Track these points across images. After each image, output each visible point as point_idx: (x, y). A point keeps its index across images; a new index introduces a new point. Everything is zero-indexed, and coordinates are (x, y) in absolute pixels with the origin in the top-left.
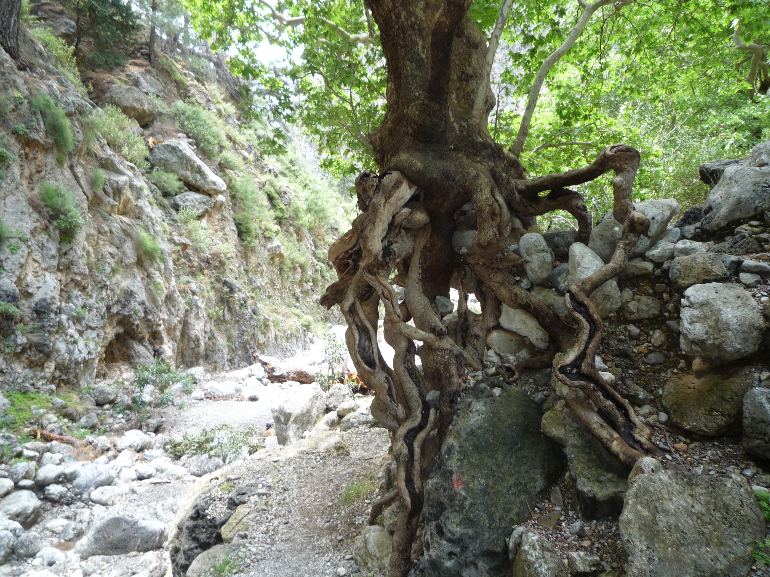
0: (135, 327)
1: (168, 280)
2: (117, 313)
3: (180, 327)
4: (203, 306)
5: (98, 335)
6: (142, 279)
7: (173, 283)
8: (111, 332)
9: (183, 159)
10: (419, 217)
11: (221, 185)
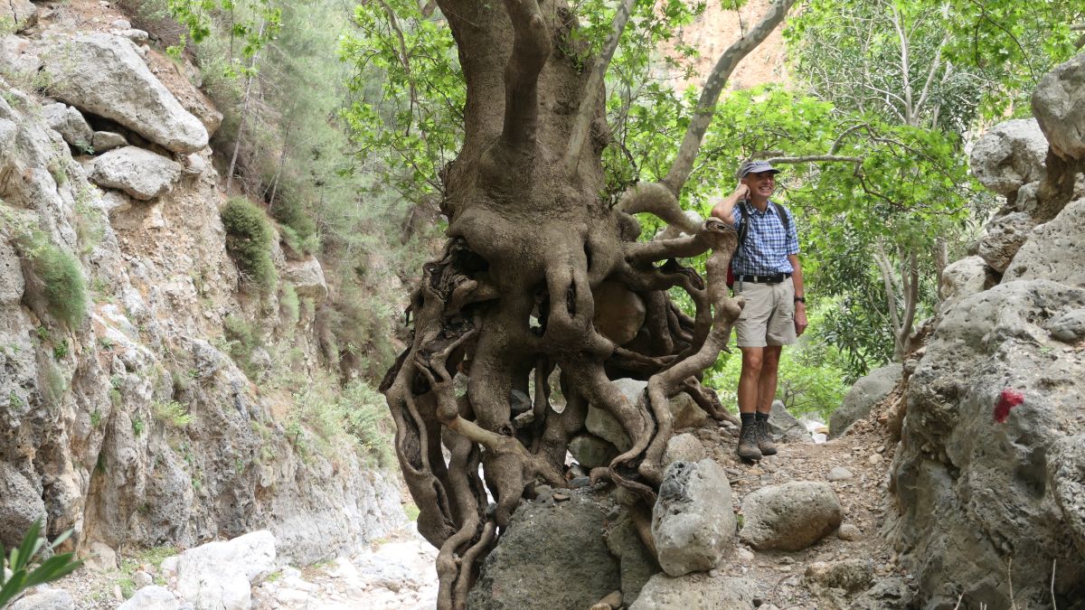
0: (10, 433)
9: (120, 76)
10: (487, 291)
11: (198, 133)
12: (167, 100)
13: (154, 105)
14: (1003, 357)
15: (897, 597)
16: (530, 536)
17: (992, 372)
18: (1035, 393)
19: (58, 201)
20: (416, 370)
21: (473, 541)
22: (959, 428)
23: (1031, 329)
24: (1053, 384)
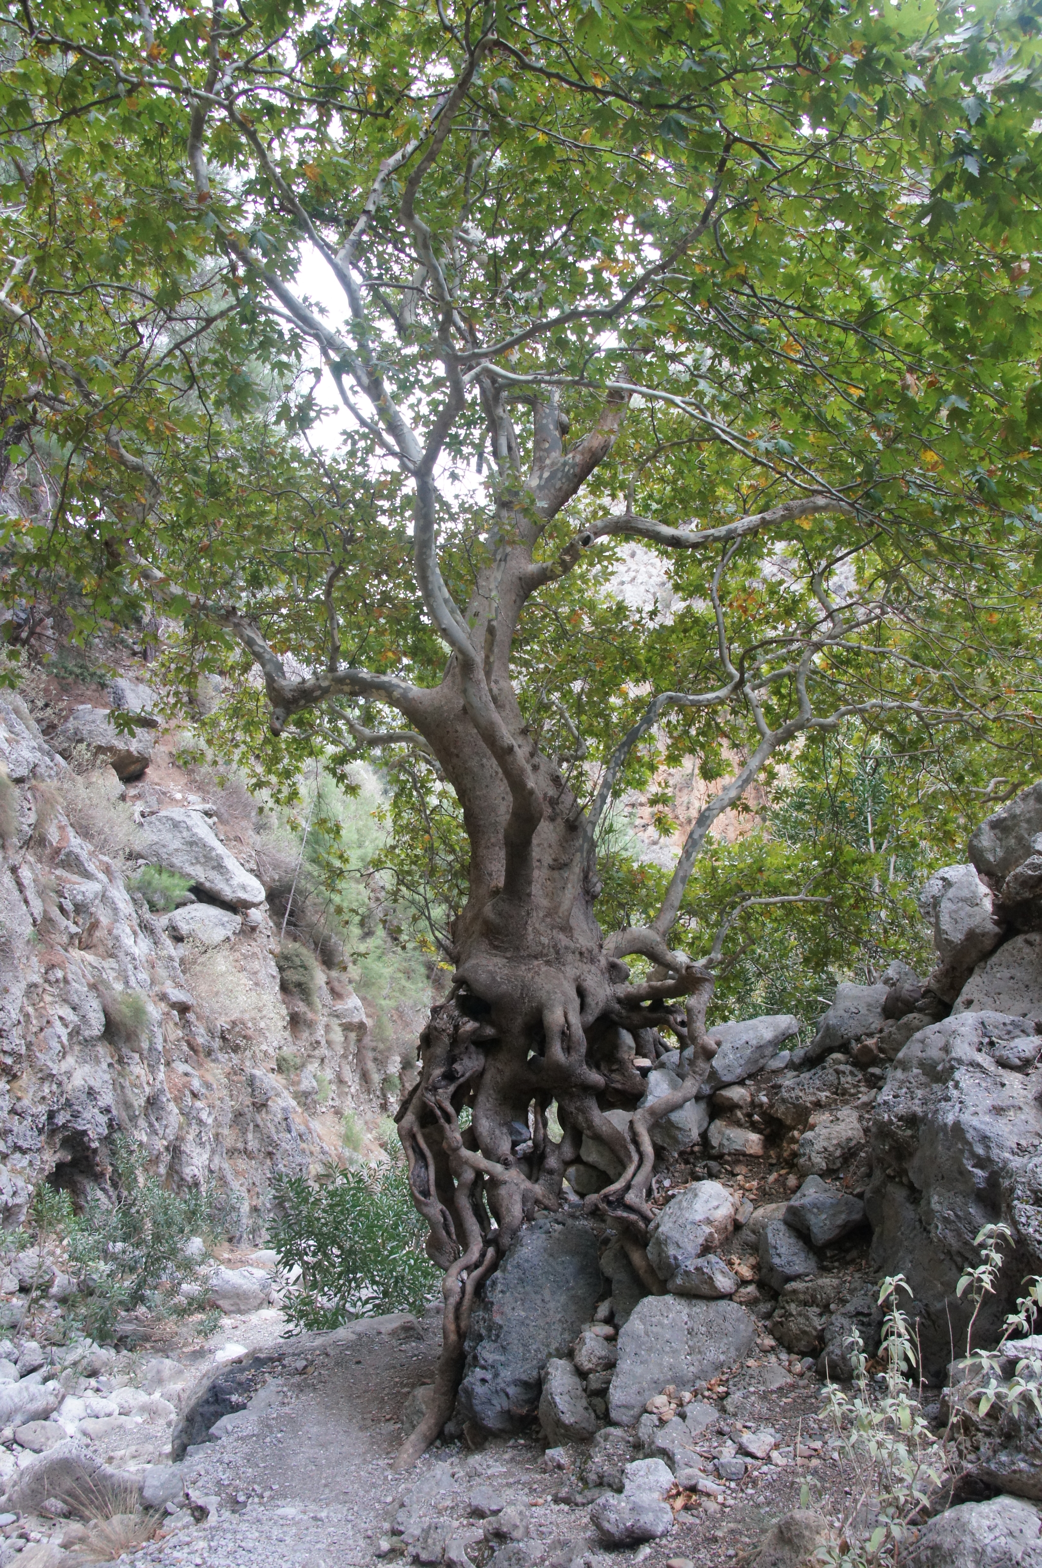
0: (89, 1153)
1: (152, 1069)
2: (64, 1126)
3: (166, 1158)
4: (210, 1121)
5: (31, 1163)
6: (110, 1065)
7: (161, 1076)
8: (50, 1159)
9: (191, 844)
10: (489, 1031)
11: (256, 891)
12: (231, 863)
13: (219, 867)
14: (956, 1086)
15: (869, 1315)
16: (527, 1261)
17: (947, 1099)
18: (987, 1118)
19: (136, 951)
20: (424, 1106)
21: (477, 1266)
22: (919, 1154)
23: (980, 1058)
24: (1002, 1109)
